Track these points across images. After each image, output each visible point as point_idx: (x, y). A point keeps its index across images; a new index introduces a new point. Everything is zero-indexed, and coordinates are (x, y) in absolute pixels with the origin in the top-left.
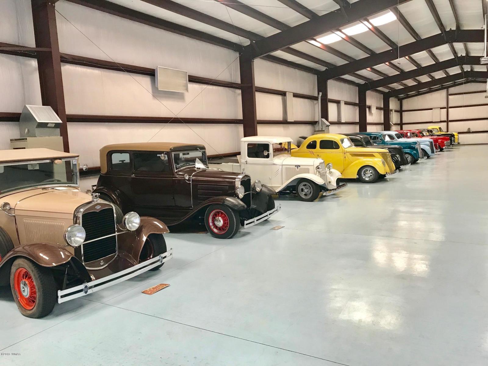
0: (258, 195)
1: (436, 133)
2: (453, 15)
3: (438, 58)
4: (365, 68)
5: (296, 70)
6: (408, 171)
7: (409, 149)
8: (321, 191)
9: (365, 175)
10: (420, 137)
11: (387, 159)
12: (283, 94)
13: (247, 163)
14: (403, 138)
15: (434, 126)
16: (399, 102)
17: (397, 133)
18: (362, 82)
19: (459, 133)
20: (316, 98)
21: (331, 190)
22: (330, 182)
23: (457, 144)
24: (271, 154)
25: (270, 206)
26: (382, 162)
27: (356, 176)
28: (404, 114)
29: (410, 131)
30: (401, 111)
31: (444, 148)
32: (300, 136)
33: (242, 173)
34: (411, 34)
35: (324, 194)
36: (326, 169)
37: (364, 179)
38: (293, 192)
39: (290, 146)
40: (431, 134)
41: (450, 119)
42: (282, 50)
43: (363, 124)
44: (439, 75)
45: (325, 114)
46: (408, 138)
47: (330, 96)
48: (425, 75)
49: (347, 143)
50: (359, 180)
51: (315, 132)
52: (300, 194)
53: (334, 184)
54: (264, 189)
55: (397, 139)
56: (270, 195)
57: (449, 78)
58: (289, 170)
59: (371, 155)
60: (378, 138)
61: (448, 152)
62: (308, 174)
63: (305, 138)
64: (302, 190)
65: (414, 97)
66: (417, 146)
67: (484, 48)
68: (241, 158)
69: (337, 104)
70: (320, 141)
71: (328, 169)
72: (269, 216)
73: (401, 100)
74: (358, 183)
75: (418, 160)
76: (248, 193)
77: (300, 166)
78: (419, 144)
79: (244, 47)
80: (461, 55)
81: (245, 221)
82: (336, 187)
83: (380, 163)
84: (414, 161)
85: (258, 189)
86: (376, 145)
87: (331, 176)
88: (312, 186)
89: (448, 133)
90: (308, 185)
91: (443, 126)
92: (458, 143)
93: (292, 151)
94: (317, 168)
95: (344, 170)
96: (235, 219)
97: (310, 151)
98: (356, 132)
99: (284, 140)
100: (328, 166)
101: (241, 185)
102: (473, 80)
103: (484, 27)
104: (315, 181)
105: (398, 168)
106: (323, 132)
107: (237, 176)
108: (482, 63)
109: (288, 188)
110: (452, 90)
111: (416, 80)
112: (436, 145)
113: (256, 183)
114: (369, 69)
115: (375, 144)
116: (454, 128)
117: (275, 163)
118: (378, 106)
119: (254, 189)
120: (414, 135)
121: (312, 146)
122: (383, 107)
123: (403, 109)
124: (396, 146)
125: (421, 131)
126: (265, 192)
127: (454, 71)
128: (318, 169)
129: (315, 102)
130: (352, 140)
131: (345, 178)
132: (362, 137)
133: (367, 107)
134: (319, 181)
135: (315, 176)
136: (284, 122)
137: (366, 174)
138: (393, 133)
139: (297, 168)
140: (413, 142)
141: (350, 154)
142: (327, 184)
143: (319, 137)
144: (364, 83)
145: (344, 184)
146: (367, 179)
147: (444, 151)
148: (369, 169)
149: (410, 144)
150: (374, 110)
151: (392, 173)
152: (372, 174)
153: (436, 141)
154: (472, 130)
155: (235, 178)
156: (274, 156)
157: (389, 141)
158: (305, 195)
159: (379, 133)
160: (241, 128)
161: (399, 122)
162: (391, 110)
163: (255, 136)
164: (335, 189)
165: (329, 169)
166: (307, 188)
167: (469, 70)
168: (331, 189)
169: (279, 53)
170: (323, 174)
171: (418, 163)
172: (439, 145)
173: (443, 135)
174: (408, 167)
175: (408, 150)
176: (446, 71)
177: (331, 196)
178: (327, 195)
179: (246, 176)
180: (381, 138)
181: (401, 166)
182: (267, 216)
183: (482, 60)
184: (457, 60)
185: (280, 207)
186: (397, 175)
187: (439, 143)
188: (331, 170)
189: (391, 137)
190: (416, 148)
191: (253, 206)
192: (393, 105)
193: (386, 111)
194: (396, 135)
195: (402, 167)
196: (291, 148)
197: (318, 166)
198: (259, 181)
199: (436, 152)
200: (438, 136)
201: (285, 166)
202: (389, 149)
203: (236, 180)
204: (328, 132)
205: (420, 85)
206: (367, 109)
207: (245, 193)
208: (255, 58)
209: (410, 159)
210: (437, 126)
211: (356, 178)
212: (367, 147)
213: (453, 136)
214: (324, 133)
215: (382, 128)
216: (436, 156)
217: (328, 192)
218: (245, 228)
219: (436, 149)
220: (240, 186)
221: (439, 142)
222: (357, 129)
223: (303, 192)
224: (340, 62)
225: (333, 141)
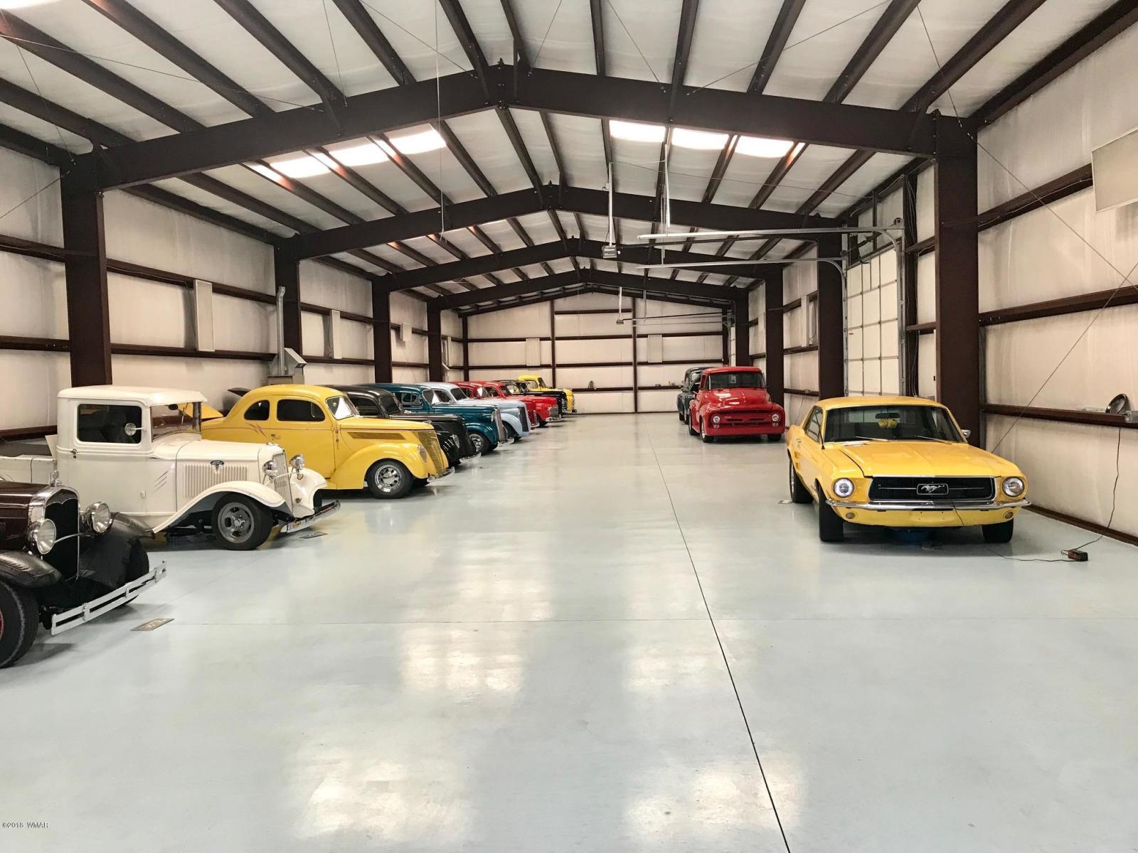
0: (97, 542)
1: (532, 390)
2: (552, 154)
3: (532, 236)
4: (385, 241)
5: (221, 228)
6: (476, 470)
7: (478, 422)
8: (277, 523)
9: (382, 480)
10: (502, 396)
11: (430, 444)
12: (187, 284)
13: (75, 457)
14: (468, 398)
15: (529, 375)
16: (461, 319)
17: (455, 387)
18: (380, 271)
19: (575, 391)
20: (271, 300)
21: (299, 519)
22: (298, 500)
23: (571, 412)
24: (145, 431)
25: (136, 568)
26: (418, 452)
27: (361, 484)
28: (473, 347)
29: (483, 383)
30: (464, 341)
31: (547, 420)
32: (230, 388)
33: (52, 485)
34: (477, 182)
35: (284, 530)
36: (290, 469)
37: (380, 491)
38: (205, 527)
39: (200, 412)
40: (523, 390)
41: (558, 361)
42: (182, 178)
43: (383, 364)
44: (535, 271)
45: (293, 337)
46: (479, 398)
47: (305, 297)
48: (509, 270)
49: (344, 409)
50: (369, 493)
51: (269, 380)
52: (222, 532)
53: (308, 505)
54: (118, 525)
55: (455, 400)
56: (134, 539)
57: (554, 279)
58: (194, 472)
59: (395, 436)
60: (414, 397)
61: (556, 429)
62: (244, 482)
63: (242, 393)
64: (229, 522)
65: (490, 313)
66: (494, 416)
67: (607, 227)
68: (56, 443)
69: (323, 316)
70: (277, 401)
71: (294, 470)
72: (129, 596)
73: (464, 317)
74: (366, 500)
75: (496, 446)
76: (70, 538)
77: (223, 463)
78: (499, 413)
79: (74, 155)
80: (573, 237)
81: (55, 615)
82: (313, 512)
83: (415, 453)
84: (489, 449)
85: (100, 526)
86: (410, 412)
87: (303, 485)
88: (253, 514)
89: (556, 390)
90: (243, 509)
91: (546, 374)
92: (574, 411)
93: (204, 424)
94: (267, 467)
95: (335, 470)
96: (21, 612)
97: (254, 424)
98: (366, 383)
99: (183, 397)
100: (295, 462)
101: (47, 516)
102: (595, 286)
103: (607, 187)
104: (260, 498)
105: (455, 464)
106: (287, 379)
107: (36, 492)
108: (606, 256)
109: (191, 517)
110: (561, 304)
111: (493, 278)
112: (531, 414)
113: (94, 509)
114: (393, 244)
115: (406, 412)
116: (567, 380)
117: (156, 455)
118: (417, 326)
119: (88, 525)
120: (490, 392)
121: (259, 412)
122: (427, 330)
123: (469, 337)
124: (451, 416)
125: (504, 384)
126: (122, 532)
127: (562, 266)
128: (269, 471)
129: (270, 308)
130: (355, 402)
131: (338, 489)
132: (378, 394)
133: (392, 328)
134: (270, 498)
135: (260, 486)
136: (190, 352)
137: (384, 478)
138: (446, 387)
139: (217, 468)
140: (488, 409)
141: (349, 433)
142: (292, 505)
143: (276, 393)
144: (384, 274)
145: (333, 504)
146: (387, 490)
147: (547, 427)
148: (391, 466)
149: (480, 411)
150: (407, 335)
151: (443, 474)
152: (397, 479)
153: (531, 405)
154: (597, 386)
155: (28, 500)
156: (154, 437)
157: (439, 405)
158: (237, 534)
159: (417, 386)
160: (63, 365)
161: (461, 364)
162: (445, 338)
163: (104, 383)
164: (310, 517)
165: (298, 470)
166: (240, 518)
167: (588, 267)
168: (301, 517)
169: (174, 184)
170: (282, 480)
171: (497, 453)
172: (537, 415)
173: (545, 393)
174: (476, 460)
175: (476, 425)
176: (547, 265)
177: (300, 533)
178: (289, 532)
179: (64, 492)
180: (422, 397)
181: (461, 460)
182: (123, 595)
183: (605, 250)
184: (565, 245)
185: (164, 570)
186: (453, 478)
187: (539, 410)
188: (301, 472)
189: (442, 395)
190: (492, 420)
191: (83, 571)
192: (448, 326)
193: (434, 337)
194: (453, 391)
195: (463, 461)
196: (203, 417)
197: (268, 463)
198: (104, 504)
199: (532, 429)
200: (536, 395)
201: (184, 464)
202: (434, 422)
203: (31, 504)
204: (302, 382)
205: (501, 288)
206: (393, 333)
207: (56, 539)
208: (107, 189)
209: (480, 443)
210: (533, 375)
211: (361, 488)
212: (389, 418)
213: (562, 395)
214: (292, 383)
215: (426, 375)
216: (531, 437)
217: (292, 523)
218: (53, 634)
219: (533, 421)
220: (42, 521)
221: (538, 408)
222: (370, 375)
223: (229, 528)
224: (330, 222)
225: (309, 403)
